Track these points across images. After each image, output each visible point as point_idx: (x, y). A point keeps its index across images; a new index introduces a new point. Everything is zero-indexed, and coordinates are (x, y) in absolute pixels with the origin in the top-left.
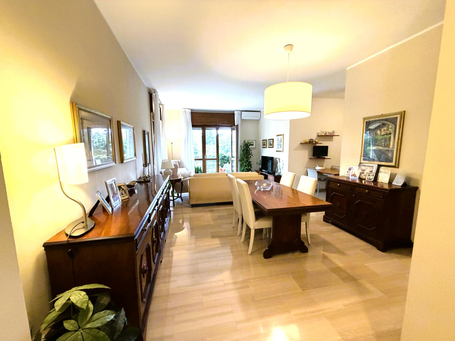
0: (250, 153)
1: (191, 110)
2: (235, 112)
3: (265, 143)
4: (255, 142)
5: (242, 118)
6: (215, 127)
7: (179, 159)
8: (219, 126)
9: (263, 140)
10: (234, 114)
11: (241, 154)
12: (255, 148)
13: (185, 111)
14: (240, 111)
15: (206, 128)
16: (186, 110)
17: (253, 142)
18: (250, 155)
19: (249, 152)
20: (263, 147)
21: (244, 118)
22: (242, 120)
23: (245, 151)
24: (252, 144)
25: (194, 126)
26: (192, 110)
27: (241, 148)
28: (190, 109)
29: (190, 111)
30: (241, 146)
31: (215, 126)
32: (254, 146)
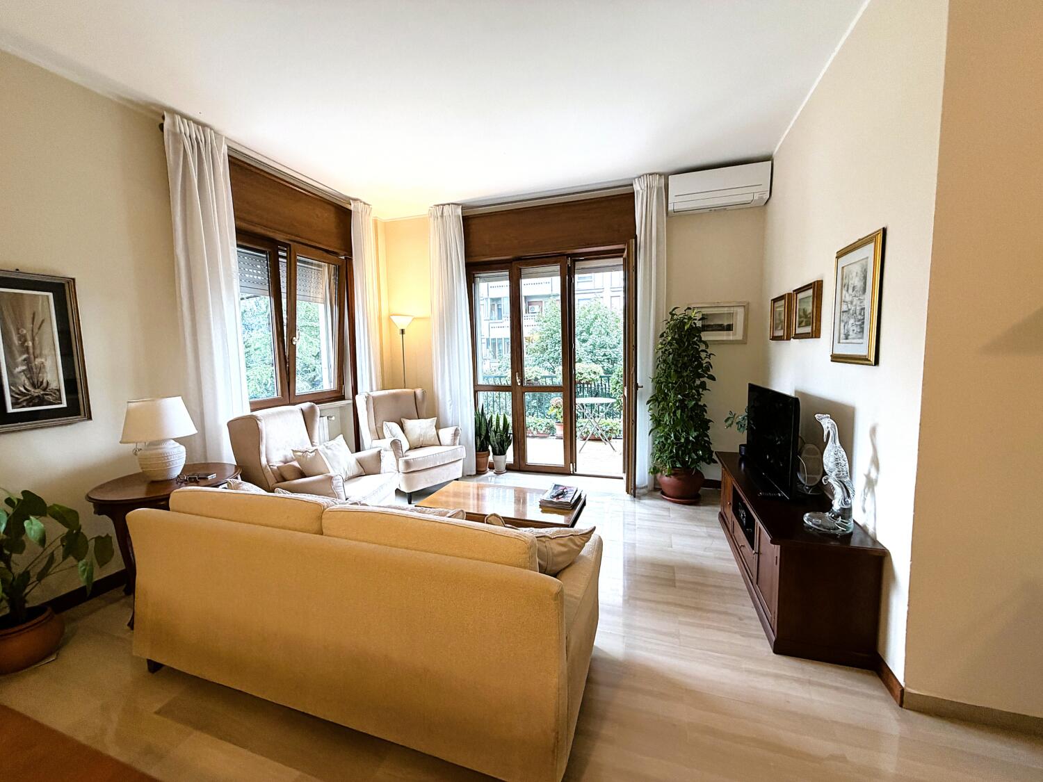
0: (704, 366)
1: (463, 209)
2: (637, 187)
3: (784, 315)
5: (670, 208)
9: (775, 300)
10: (631, 197)
12: (743, 342)
13: (443, 215)
14: (660, 175)
16: (446, 208)
17: (731, 315)
18: (700, 376)
19: (699, 360)
20: (774, 338)
22: (673, 218)
24: (724, 323)
25: (474, 267)
26: (465, 207)
28: (457, 205)
29: (459, 211)
30: (662, 336)
32: (737, 334)
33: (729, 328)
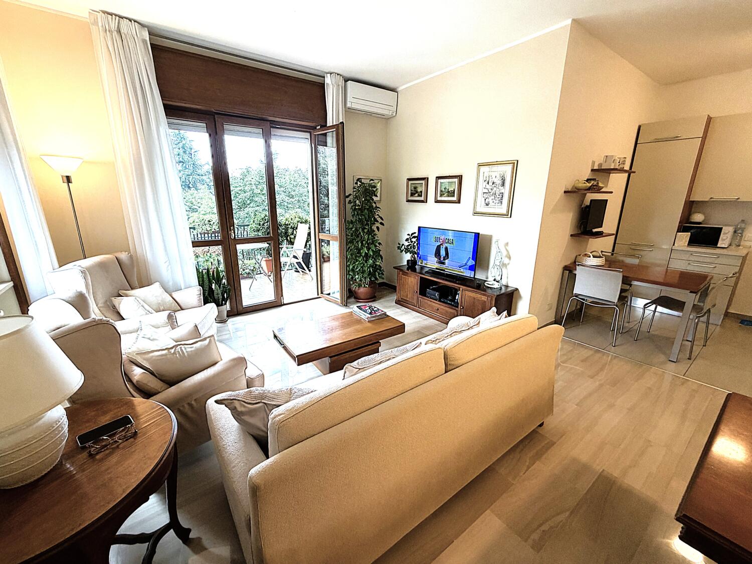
1: (151, 34)
2: (328, 80)
3: (421, 189)
4: (379, 184)
5: (349, 105)
6: (258, 126)
8: (274, 125)
9: (409, 180)
10: (322, 86)
14: (344, 76)
18: (375, 223)
19: (375, 213)
20: (408, 201)
21: (354, 106)
22: (349, 111)
25: (172, 111)
28: (142, 25)
29: (146, 35)
31: (257, 122)
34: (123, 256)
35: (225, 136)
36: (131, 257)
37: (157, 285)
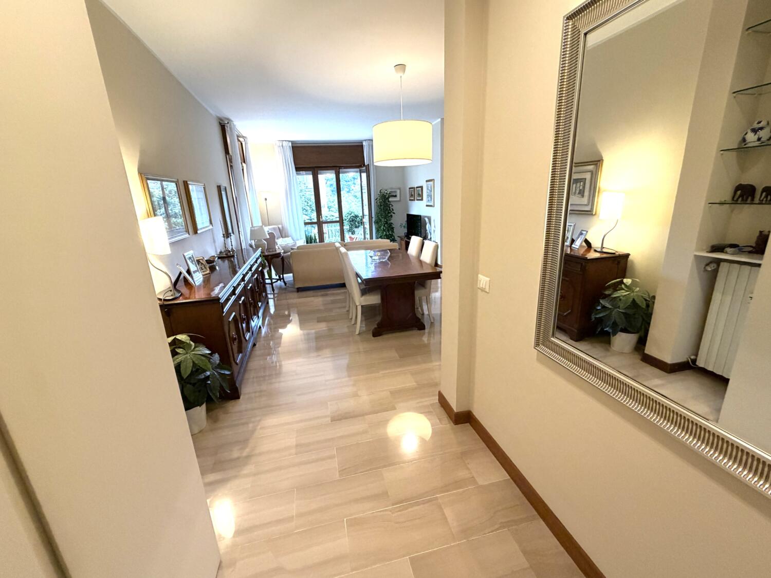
0: (391, 209)
1: (292, 144)
2: (364, 143)
3: (413, 193)
4: (398, 191)
7: (279, 224)
8: (340, 167)
9: (410, 188)
10: (362, 146)
11: (377, 213)
12: (399, 201)
13: (282, 146)
15: (319, 172)
16: (284, 142)
17: (395, 192)
18: (390, 213)
19: (389, 207)
20: (410, 200)
23: (382, 207)
24: (395, 194)
25: (298, 169)
26: (293, 142)
27: (377, 202)
28: (289, 141)
29: (290, 144)
30: (376, 199)
31: (334, 168)
32: (398, 199)
33: (396, 196)
34: (280, 226)
35: (319, 176)
36: (283, 227)
37: (290, 238)
